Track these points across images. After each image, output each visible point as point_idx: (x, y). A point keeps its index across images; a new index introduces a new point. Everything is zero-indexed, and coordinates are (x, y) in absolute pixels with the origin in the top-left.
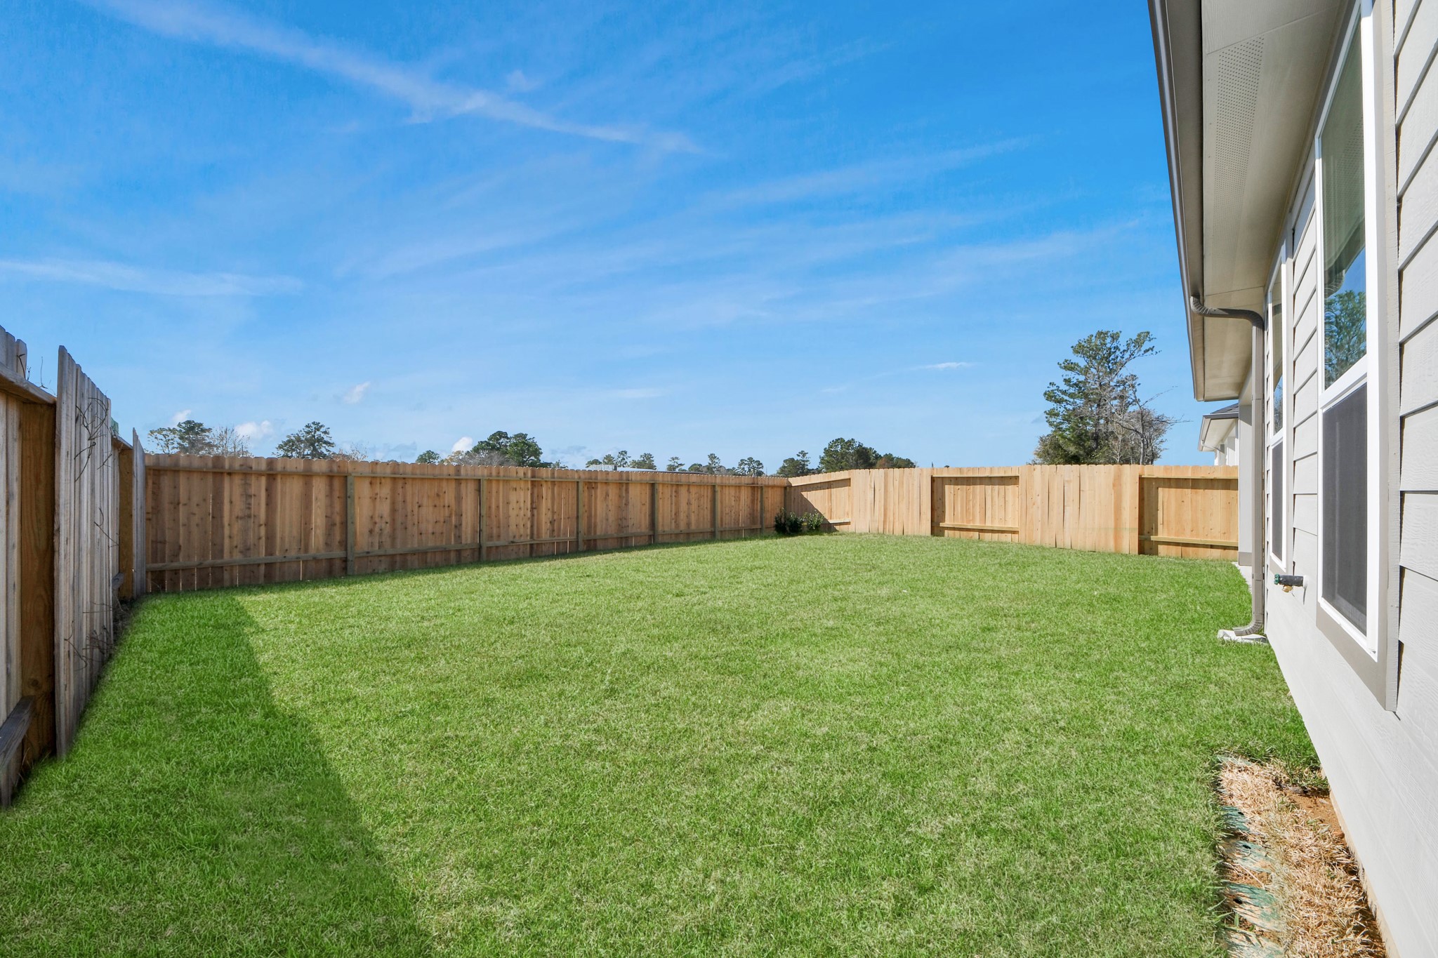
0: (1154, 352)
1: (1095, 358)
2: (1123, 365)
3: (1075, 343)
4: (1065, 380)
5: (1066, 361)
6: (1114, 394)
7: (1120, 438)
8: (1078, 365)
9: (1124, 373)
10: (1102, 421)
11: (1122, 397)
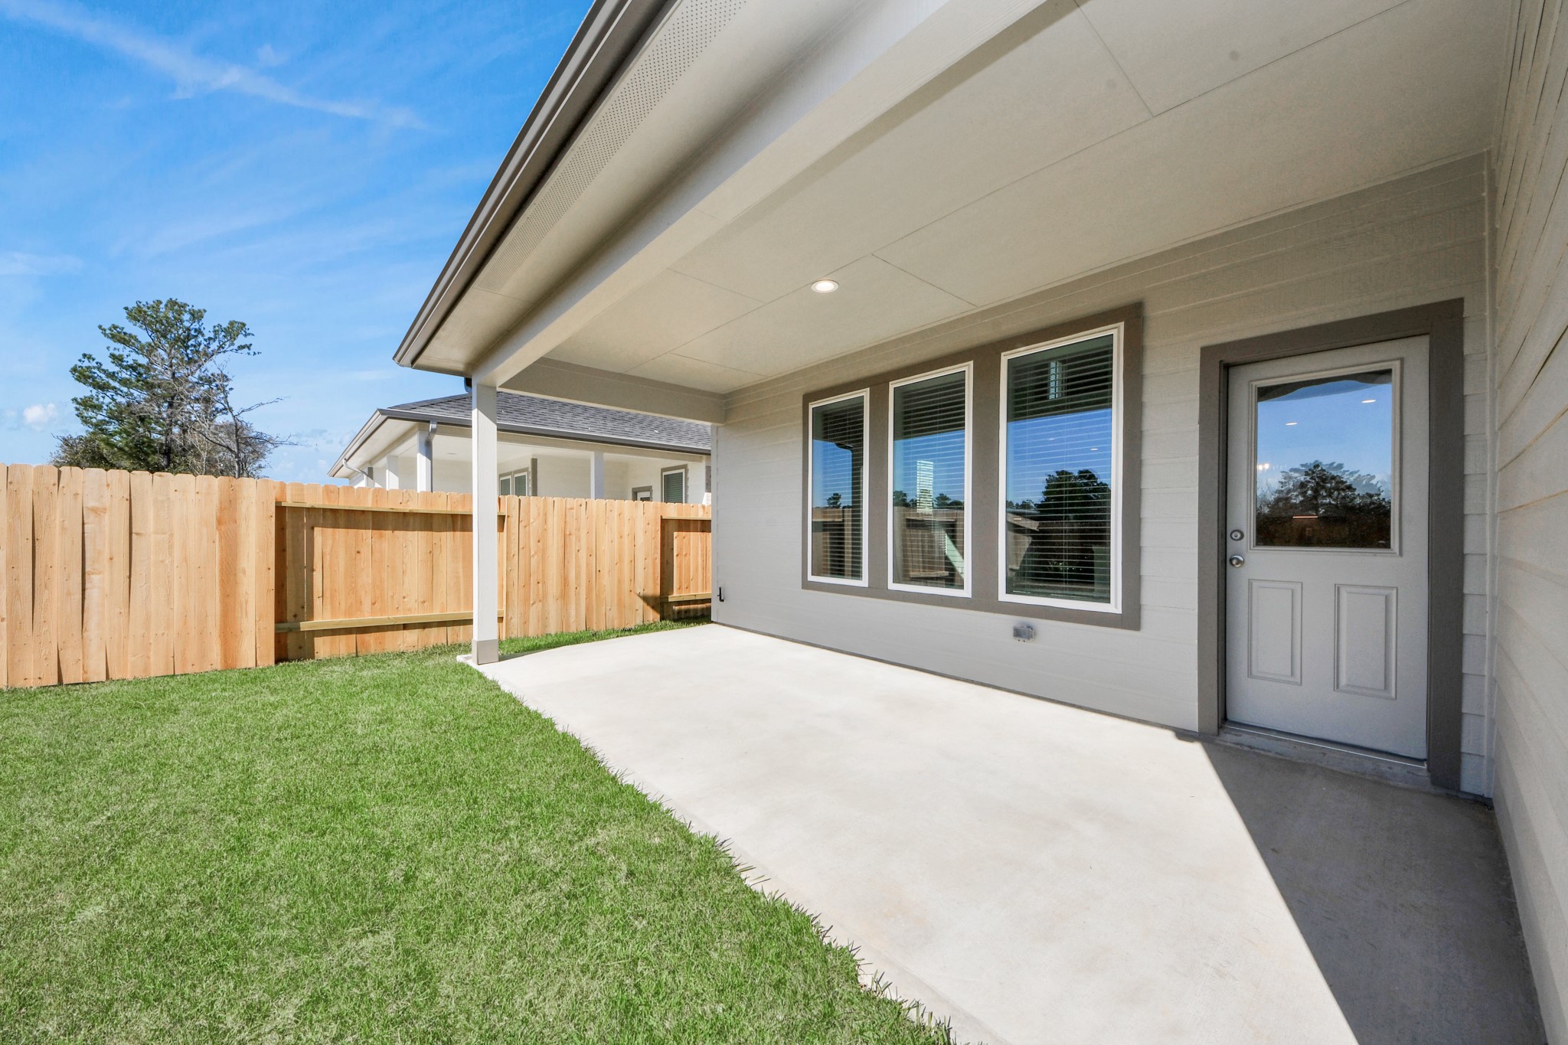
0: (252, 352)
1: (165, 337)
2: (209, 356)
3: (132, 305)
4: (112, 356)
5: (115, 327)
6: (194, 395)
7: (204, 455)
8: (136, 340)
9: (211, 367)
10: (176, 430)
11: (207, 401)
